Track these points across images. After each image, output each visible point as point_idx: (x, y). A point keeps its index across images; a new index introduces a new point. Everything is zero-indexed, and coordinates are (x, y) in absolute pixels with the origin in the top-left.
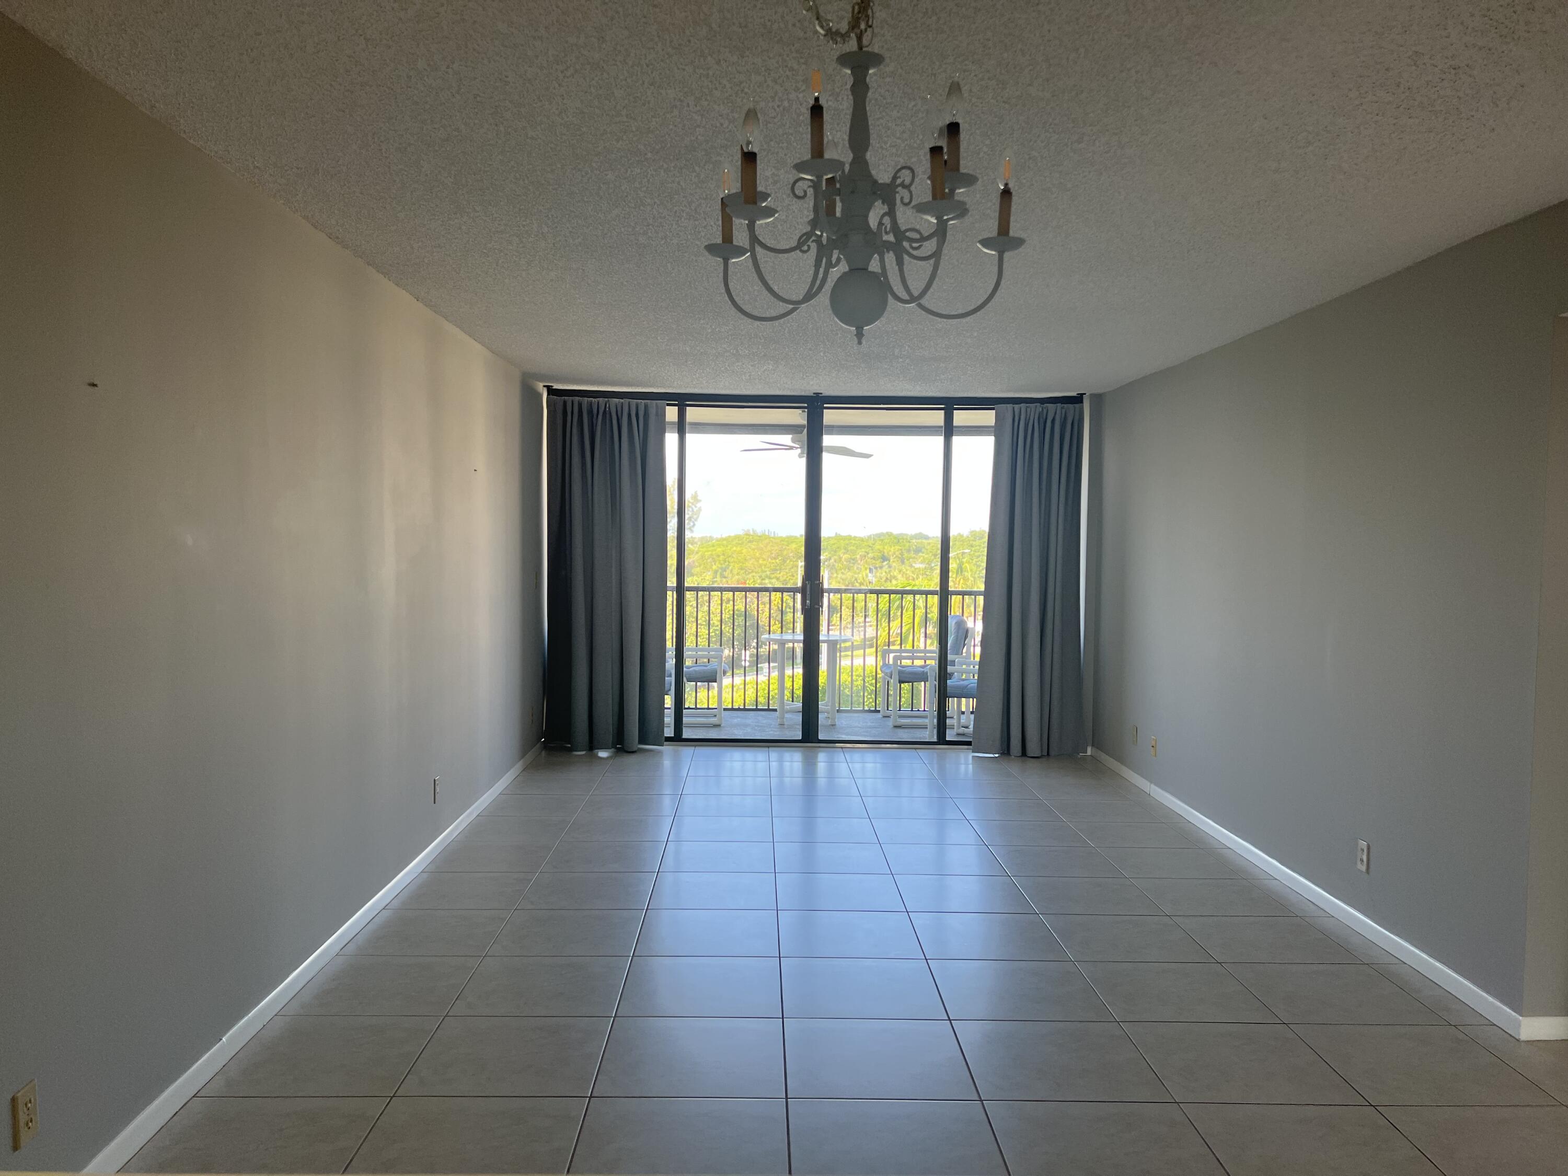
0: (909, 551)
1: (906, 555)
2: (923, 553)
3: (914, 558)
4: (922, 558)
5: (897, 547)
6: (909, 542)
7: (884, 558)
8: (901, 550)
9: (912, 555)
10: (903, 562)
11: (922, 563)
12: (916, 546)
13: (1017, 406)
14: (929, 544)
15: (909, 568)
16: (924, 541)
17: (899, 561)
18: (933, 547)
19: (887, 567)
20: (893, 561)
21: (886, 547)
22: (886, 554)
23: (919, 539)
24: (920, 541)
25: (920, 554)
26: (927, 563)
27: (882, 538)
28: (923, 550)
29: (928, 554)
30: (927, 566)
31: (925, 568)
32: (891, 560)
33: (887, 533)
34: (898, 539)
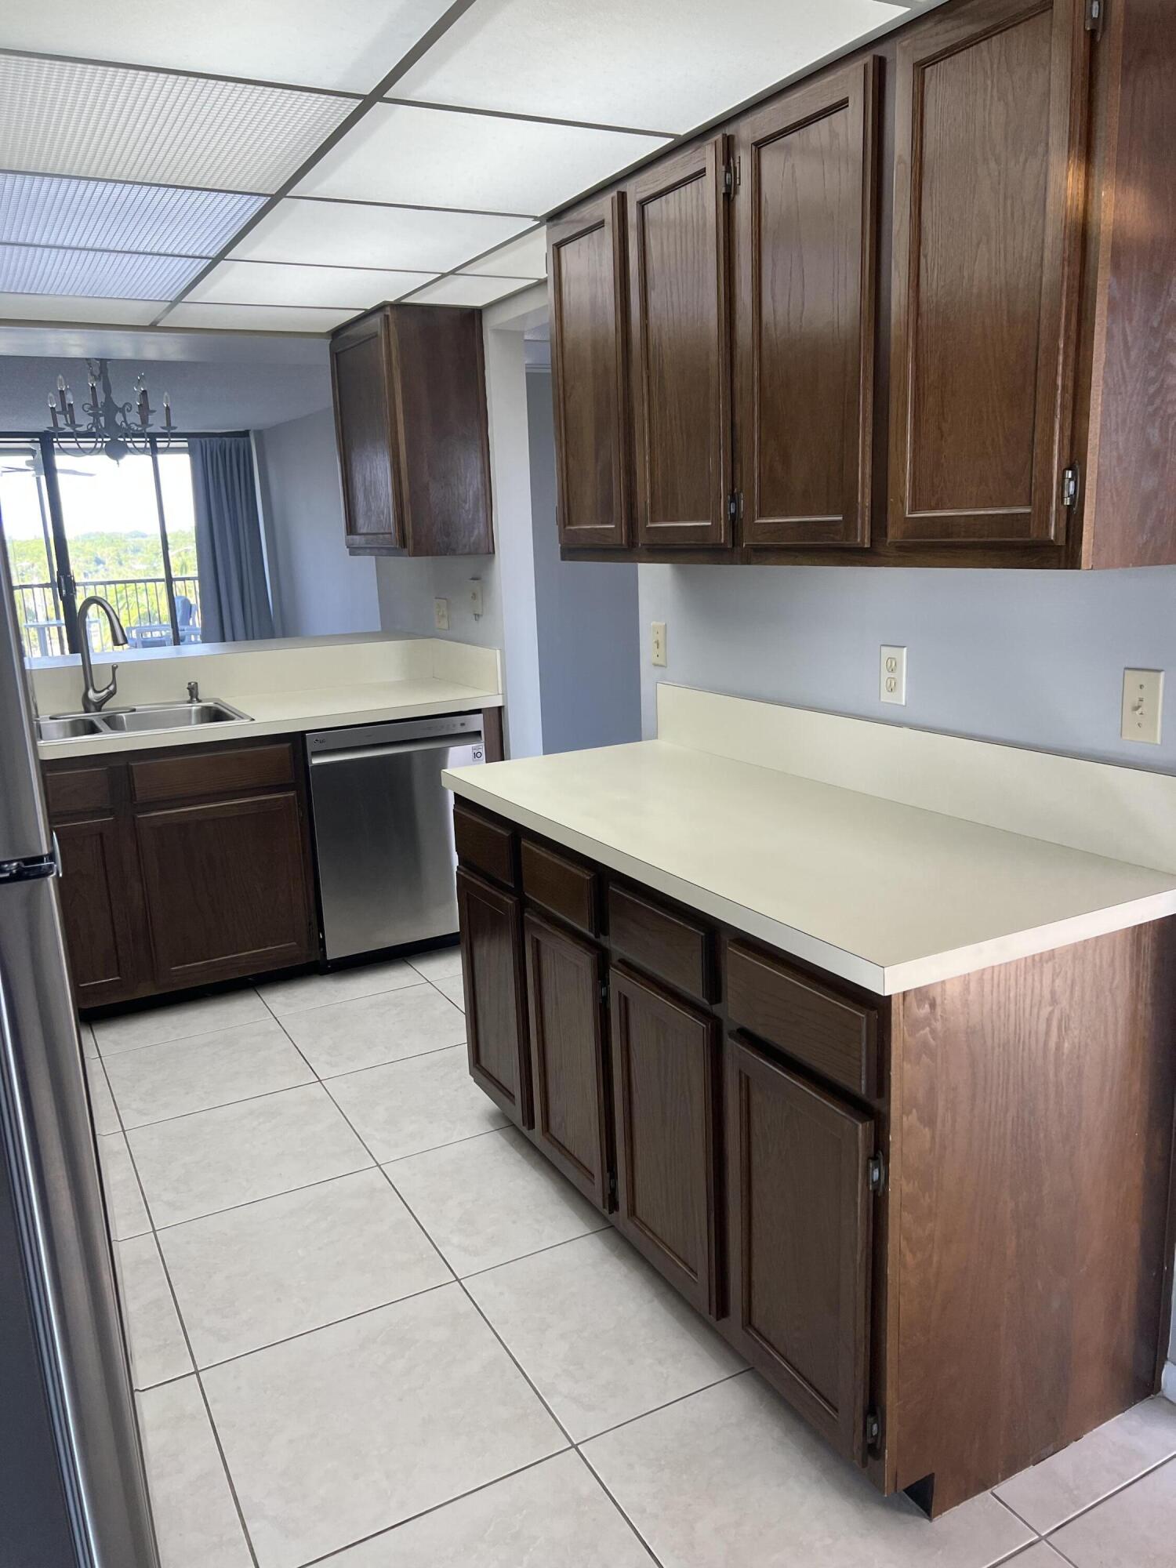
0: (126, 551)
1: (123, 556)
2: (143, 552)
3: (132, 559)
4: (141, 559)
5: (111, 548)
6: (124, 541)
7: (99, 562)
8: (117, 550)
9: (130, 555)
10: (121, 563)
11: (143, 563)
12: (133, 545)
13: (203, 440)
14: (148, 542)
15: (129, 570)
16: (141, 539)
17: (117, 563)
18: (153, 545)
19: (103, 570)
20: (109, 564)
21: (98, 548)
22: (99, 556)
23: (135, 537)
24: (136, 539)
25: (139, 554)
26: (150, 564)
27: (92, 538)
28: (142, 549)
29: (147, 553)
30: (149, 566)
31: (147, 569)
32: (107, 563)
33: (97, 533)
34: (112, 539)
